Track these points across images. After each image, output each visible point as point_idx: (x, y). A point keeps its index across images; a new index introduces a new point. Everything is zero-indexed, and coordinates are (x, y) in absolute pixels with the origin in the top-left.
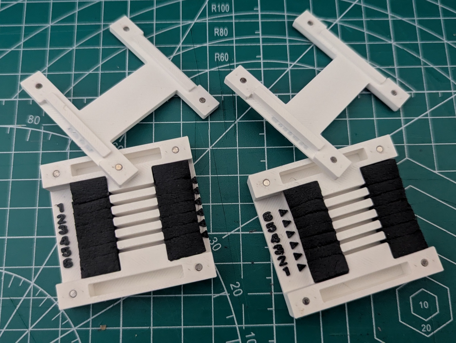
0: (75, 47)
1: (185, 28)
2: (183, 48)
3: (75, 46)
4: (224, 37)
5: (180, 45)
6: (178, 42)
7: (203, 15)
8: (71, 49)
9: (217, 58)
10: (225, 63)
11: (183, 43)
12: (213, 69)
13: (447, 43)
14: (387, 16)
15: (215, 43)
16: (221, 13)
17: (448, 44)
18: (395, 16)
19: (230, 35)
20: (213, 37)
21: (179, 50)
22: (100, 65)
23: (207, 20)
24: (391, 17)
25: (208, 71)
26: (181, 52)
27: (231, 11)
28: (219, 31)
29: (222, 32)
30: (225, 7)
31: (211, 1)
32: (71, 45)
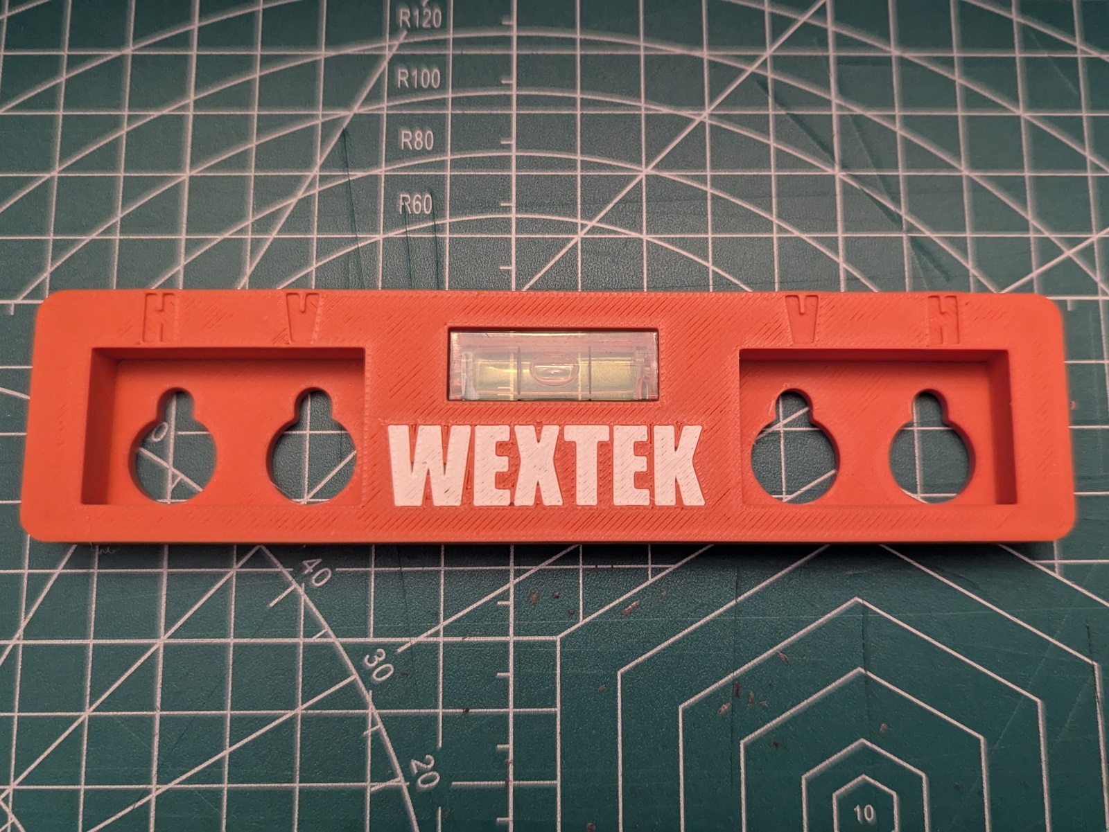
0: (55, 173)
1: (329, 127)
2: (323, 179)
3: (58, 168)
4: (424, 153)
5: (315, 172)
6: (307, 164)
7: (374, 96)
8: (47, 176)
9: (404, 207)
10: (422, 217)
11: (323, 167)
12: (391, 235)
13: (968, 177)
14: (828, 103)
15: (400, 167)
16: (420, 89)
17: (971, 180)
18: (848, 106)
19: (439, 148)
20: (396, 153)
21: (311, 185)
22: (117, 219)
23: (383, 107)
24: (837, 106)
25: (379, 237)
26: (316, 191)
27: (443, 87)
28: (414, 139)
29: (420, 139)
30: (430, 76)
31: (396, 60)
32: (47, 167)
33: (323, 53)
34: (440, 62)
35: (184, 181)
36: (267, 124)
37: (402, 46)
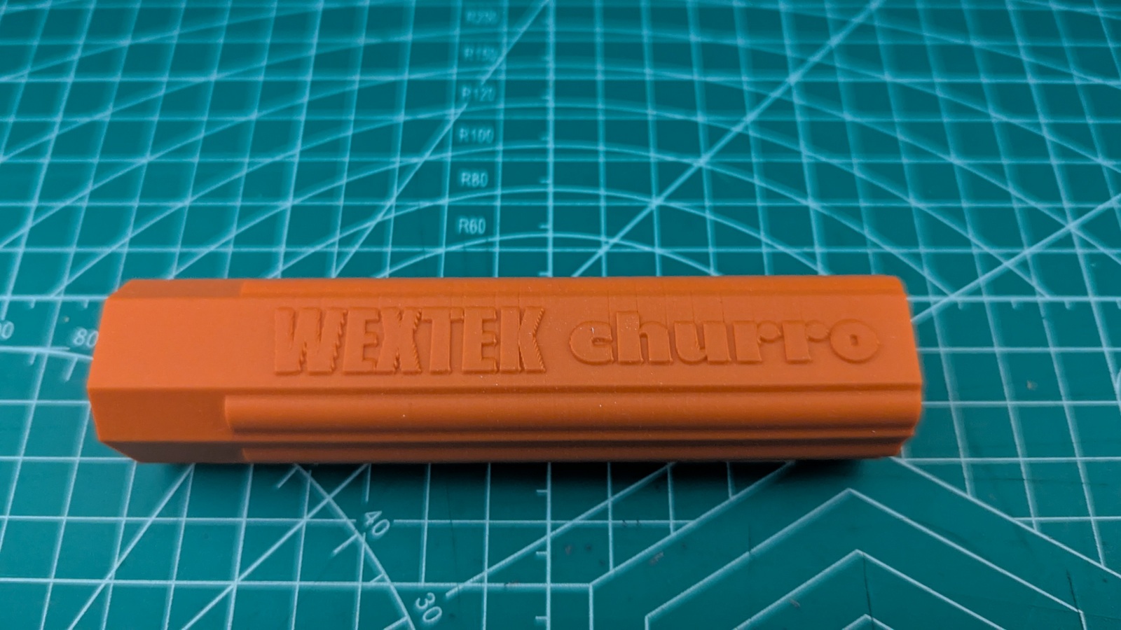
0: (187, 203)
1: (404, 170)
2: (397, 208)
3: (190, 199)
4: (479, 188)
5: (391, 202)
6: (387, 196)
7: (441, 147)
8: (179, 205)
9: (463, 229)
10: (476, 236)
11: (399, 198)
12: (452, 249)
13: (916, 207)
14: (799, 154)
15: (460, 199)
16: (477, 144)
17: (918, 208)
18: (816, 155)
19: (491, 185)
20: (456, 188)
21: (388, 212)
22: (231, 236)
23: (448, 156)
24: (807, 156)
25: (441, 250)
26: (392, 215)
27: (495, 141)
28: (471, 178)
29: (476, 178)
30: (485, 134)
31: (458, 124)
32: (179, 196)
33: (401, 117)
34: (493, 124)
35: (286, 209)
36: (353, 167)
37: (463, 114)
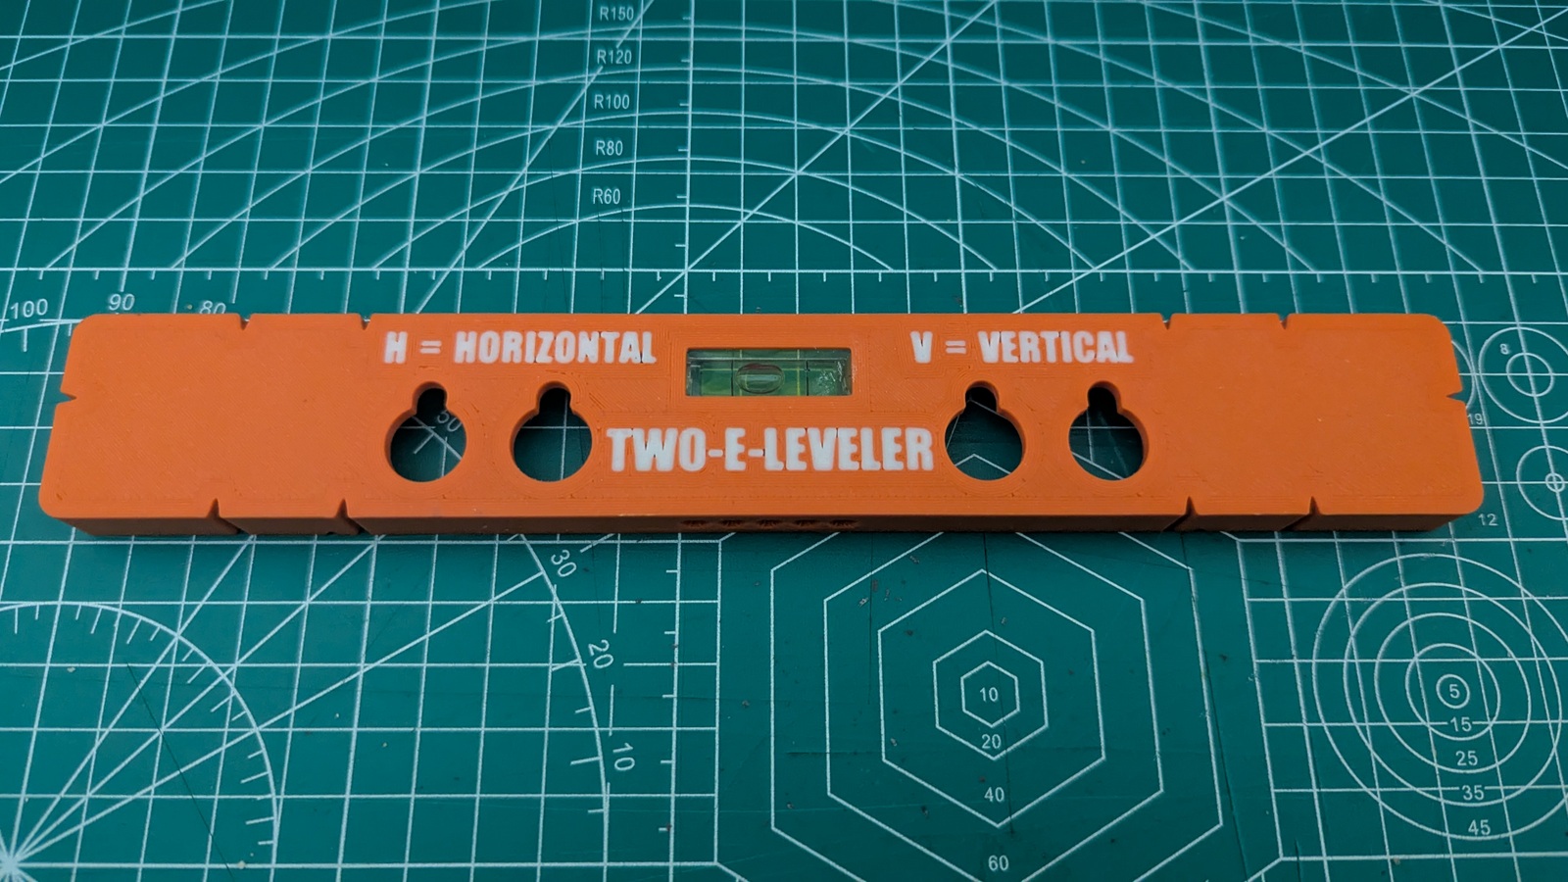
0: (309, 171)
1: (537, 138)
2: (530, 177)
3: (311, 167)
4: (614, 157)
5: (525, 171)
6: (519, 165)
7: (575, 114)
8: (302, 173)
9: (597, 199)
10: (612, 206)
11: (530, 168)
12: (586, 220)
13: (1066, 178)
14: (949, 122)
15: (594, 169)
16: (613, 110)
17: (1068, 179)
18: (966, 123)
19: (627, 154)
20: (591, 157)
21: (521, 181)
22: (358, 206)
23: (582, 123)
24: (955, 123)
25: (576, 221)
26: (525, 185)
27: (632, 108)
28: (606, 147)
29: (612, 147)
30: (621, 100)
31: (593, 89)
32: (303, 165)
33: (533, 83)
34: (631, 89)
35: (414, 178)
36: (484, 136)
37: (598, 78)
